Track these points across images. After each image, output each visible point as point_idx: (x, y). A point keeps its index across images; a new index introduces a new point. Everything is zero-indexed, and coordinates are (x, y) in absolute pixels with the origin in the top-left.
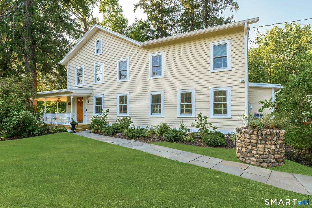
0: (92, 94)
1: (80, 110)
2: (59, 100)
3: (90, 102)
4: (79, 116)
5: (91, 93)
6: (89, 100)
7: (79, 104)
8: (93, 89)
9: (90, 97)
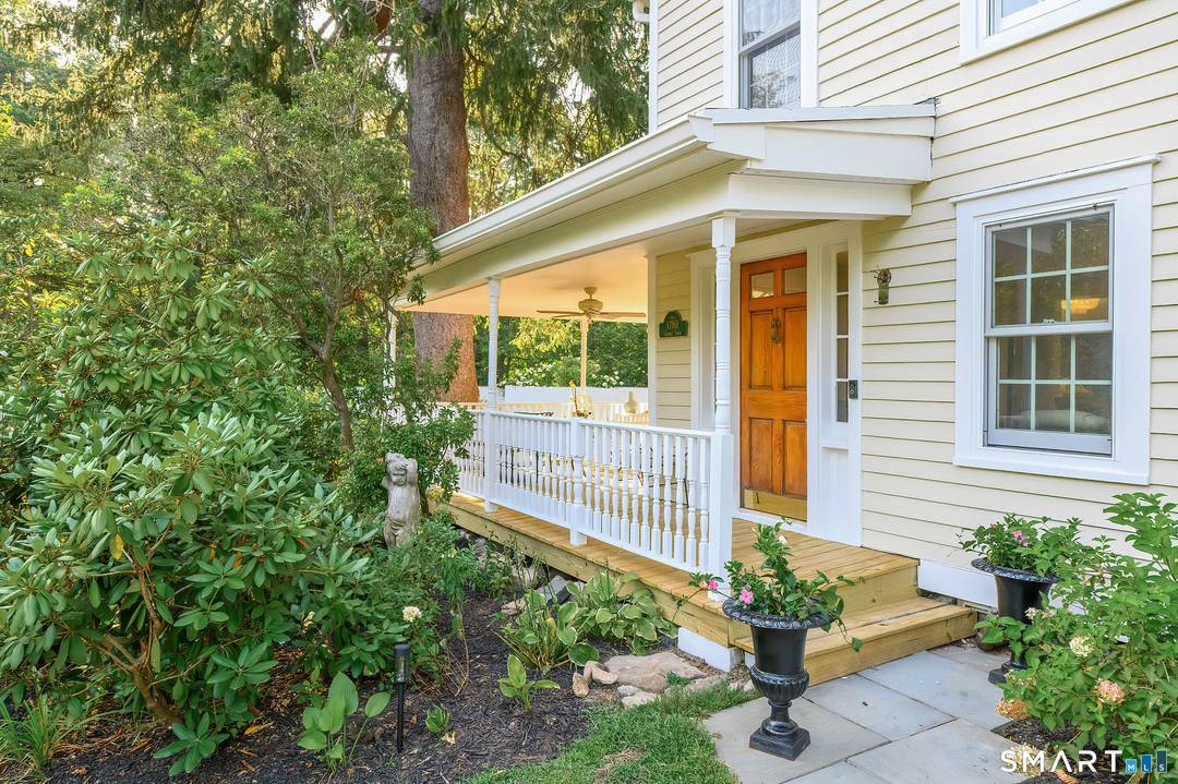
0: (930, 194)
1: (767, 386)
2: (589, 307)
3: (894, 298)
4: (764, 454)
5: (916, 188)
6: (884, 277)
7: (762, 326)
8: (946, 126)
9: (901, 239)
